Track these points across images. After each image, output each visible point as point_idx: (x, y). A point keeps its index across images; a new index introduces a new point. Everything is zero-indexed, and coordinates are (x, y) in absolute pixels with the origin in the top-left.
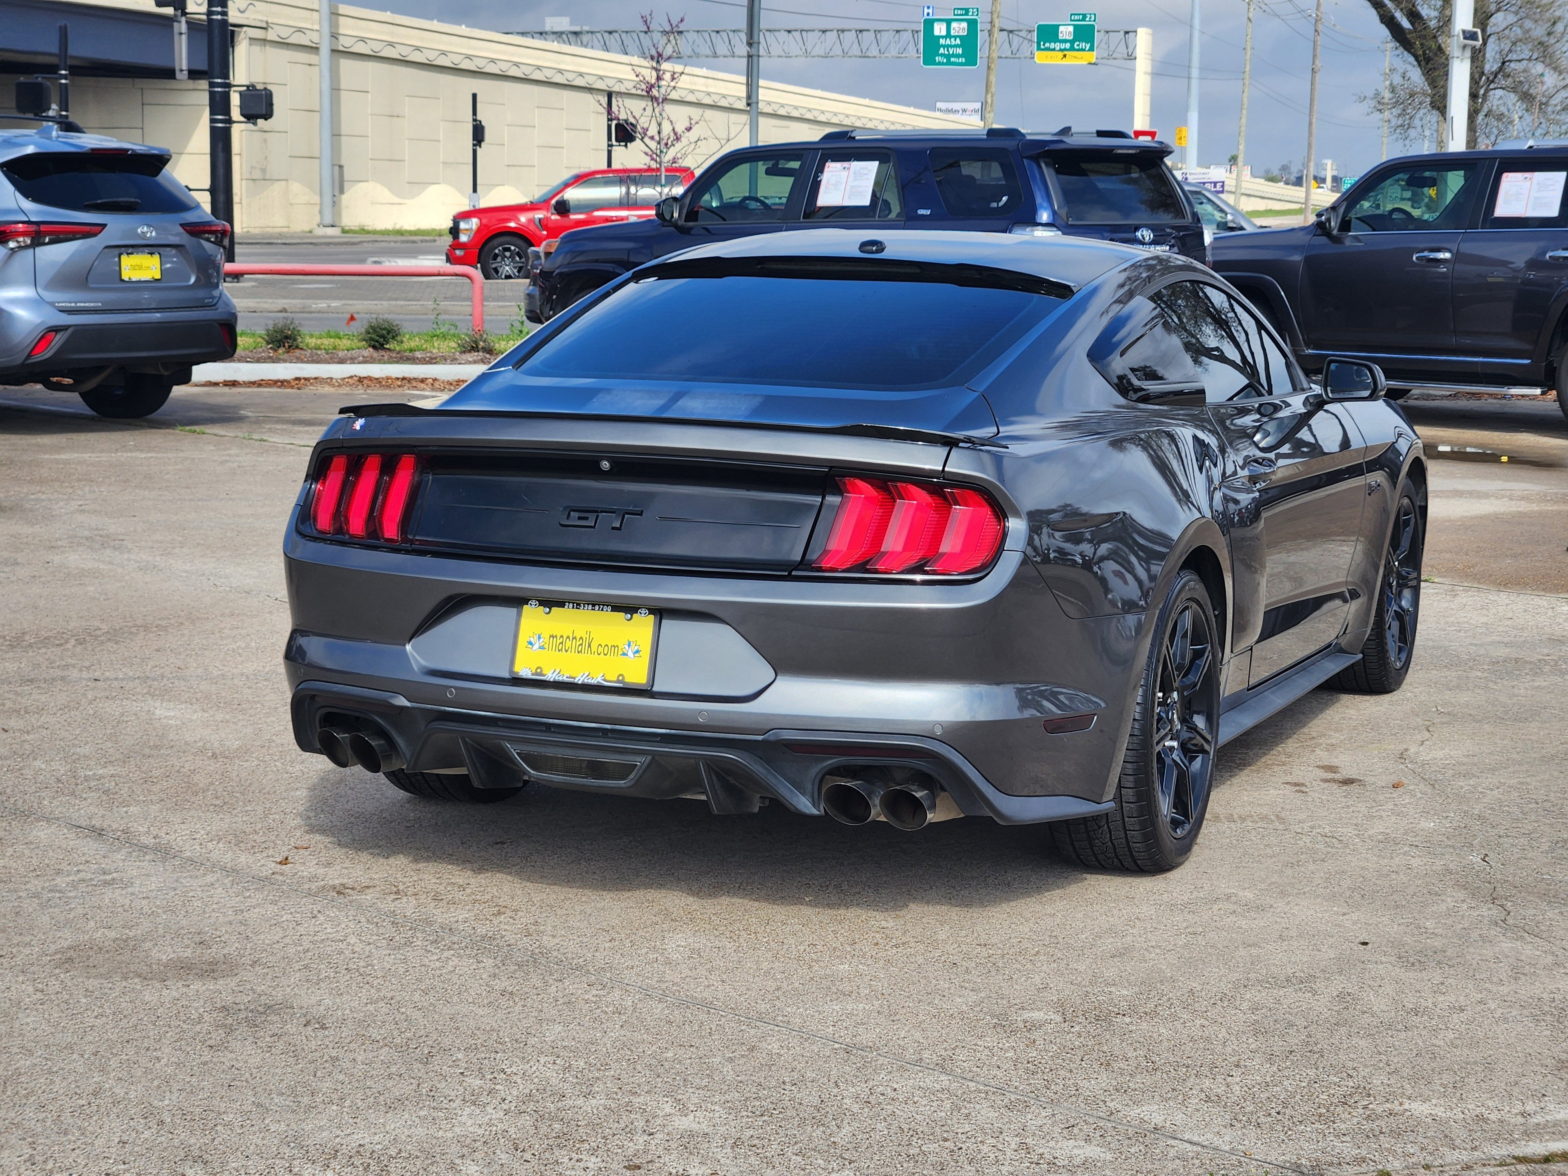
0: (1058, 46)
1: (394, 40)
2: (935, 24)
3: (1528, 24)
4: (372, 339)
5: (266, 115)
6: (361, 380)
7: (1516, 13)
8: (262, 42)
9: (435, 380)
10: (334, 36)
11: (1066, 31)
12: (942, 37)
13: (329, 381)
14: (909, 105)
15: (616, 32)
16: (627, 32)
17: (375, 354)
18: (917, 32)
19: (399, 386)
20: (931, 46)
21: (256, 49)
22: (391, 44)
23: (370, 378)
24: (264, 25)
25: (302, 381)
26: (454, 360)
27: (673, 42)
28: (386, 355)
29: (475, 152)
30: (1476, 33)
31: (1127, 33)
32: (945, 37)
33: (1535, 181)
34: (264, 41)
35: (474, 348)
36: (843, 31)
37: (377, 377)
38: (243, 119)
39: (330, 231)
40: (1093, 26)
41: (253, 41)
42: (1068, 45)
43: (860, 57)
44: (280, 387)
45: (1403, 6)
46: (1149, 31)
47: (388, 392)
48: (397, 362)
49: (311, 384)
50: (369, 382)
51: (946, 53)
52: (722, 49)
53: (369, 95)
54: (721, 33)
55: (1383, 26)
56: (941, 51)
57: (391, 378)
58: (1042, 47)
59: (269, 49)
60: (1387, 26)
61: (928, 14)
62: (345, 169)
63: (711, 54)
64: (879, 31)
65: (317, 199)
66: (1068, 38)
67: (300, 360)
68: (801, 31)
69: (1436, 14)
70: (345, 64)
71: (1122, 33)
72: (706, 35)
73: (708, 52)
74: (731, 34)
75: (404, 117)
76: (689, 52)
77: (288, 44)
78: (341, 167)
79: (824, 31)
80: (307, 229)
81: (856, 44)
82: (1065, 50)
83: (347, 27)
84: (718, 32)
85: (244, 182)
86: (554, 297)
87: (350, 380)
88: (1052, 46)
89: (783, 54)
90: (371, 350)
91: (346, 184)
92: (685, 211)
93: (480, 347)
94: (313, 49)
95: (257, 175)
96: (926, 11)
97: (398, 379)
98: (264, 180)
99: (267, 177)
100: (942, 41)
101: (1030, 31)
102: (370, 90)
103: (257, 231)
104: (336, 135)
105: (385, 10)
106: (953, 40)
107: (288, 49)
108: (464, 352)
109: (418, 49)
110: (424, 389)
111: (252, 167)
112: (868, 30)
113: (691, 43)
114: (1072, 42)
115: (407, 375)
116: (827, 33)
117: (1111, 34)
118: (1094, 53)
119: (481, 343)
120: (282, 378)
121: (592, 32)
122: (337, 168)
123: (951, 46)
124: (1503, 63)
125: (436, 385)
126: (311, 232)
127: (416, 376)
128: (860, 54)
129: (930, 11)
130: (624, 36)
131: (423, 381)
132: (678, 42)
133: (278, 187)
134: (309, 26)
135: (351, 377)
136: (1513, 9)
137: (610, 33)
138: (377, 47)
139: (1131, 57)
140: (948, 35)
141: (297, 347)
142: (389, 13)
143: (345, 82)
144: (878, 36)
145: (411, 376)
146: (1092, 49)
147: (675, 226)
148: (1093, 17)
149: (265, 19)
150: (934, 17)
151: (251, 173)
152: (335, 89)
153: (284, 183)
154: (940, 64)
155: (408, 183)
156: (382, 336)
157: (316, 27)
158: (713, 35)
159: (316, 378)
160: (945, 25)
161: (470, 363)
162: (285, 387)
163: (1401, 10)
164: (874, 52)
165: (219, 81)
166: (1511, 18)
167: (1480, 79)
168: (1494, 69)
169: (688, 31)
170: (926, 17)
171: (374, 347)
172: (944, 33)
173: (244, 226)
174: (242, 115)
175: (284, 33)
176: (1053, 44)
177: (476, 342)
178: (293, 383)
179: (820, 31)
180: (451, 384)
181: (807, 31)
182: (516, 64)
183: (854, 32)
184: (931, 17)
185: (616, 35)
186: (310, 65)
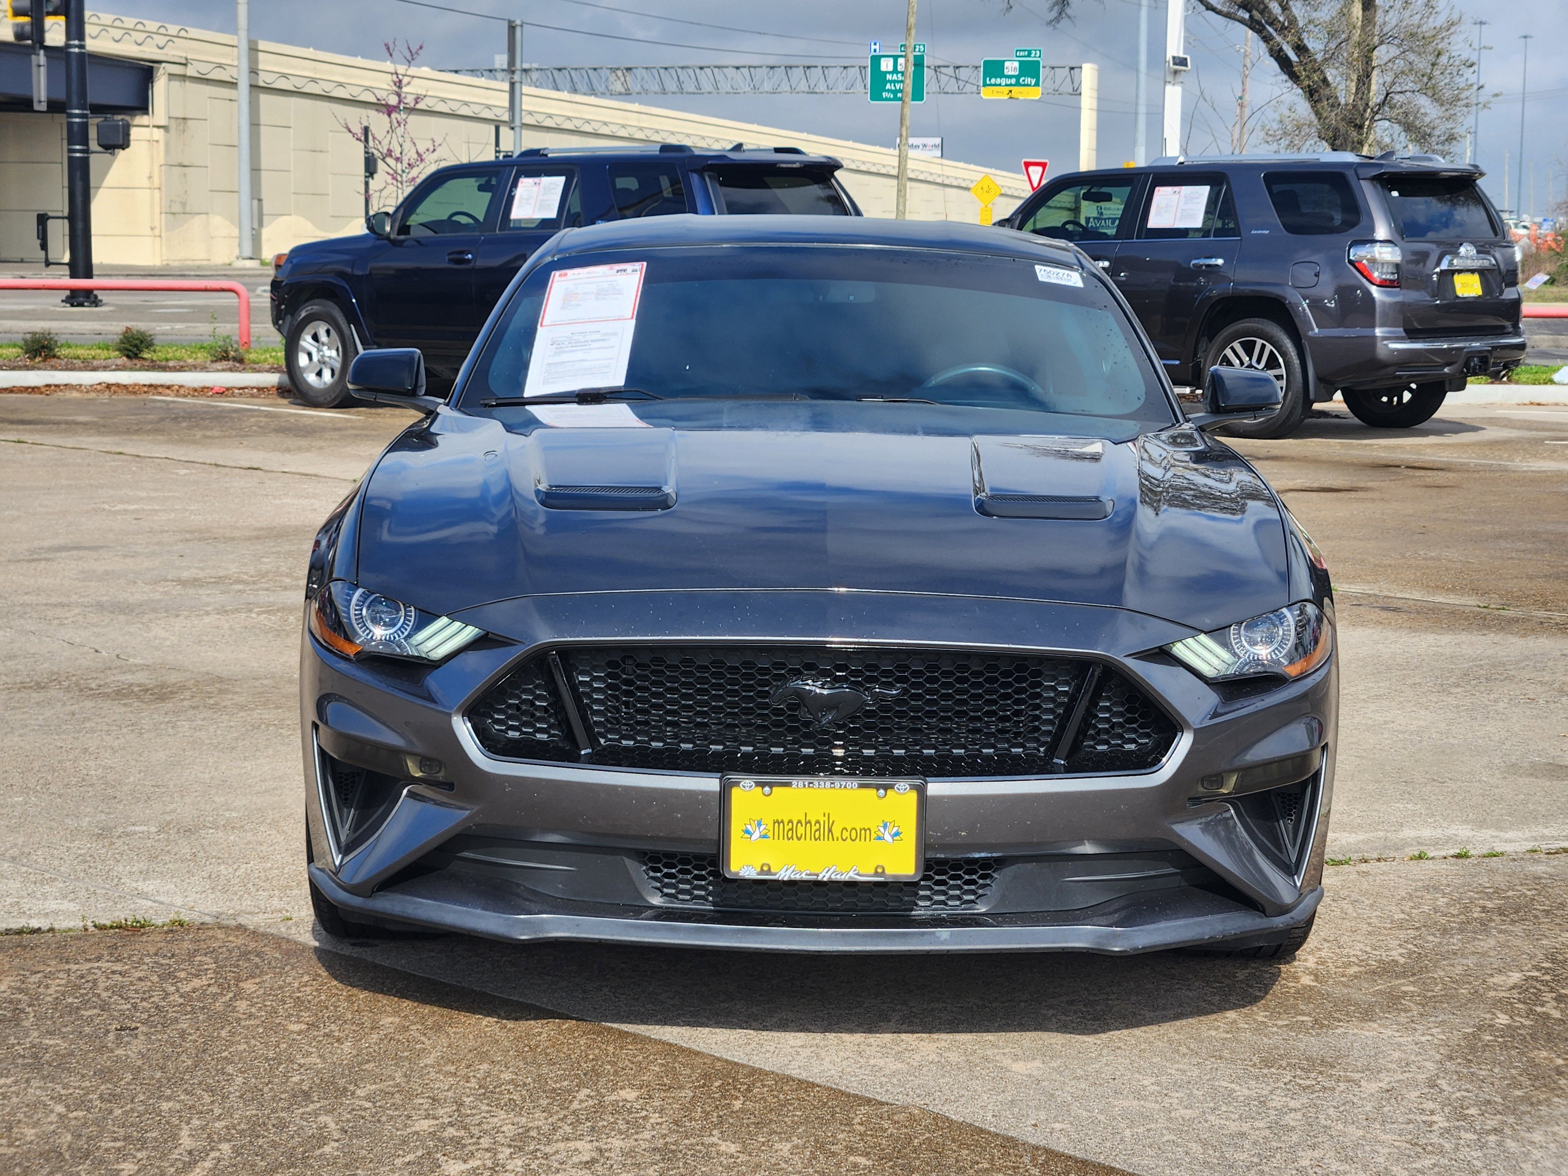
0: (1003, 81)
1: (318, 76)
2: (882, 60)
3: (1411, 57)
4: (126, 349)
5: (123, 145)
6: (109, 386)
7: (1399, 46)
8: (182, 78)
9: (181, 387)
10: (254, 71)
11: (1012, 67)
12: (889, 73)
13: (78, 388)
14: (848, 139)
15: (565, 69)
16: (576, 69)
17: (128, 363)
18: (865, 68)
19: (145, 392)
20: (879, 81)
21: (176, 84)
22: (314, 80)
23: (118, 385)
24: (184, 61)
25: (53, 388)
26: (204, 369)
27: (622, 79)
28: (139, 363)
29: (367, 184)
30: (1186, 59)
31: (1072, 68)
32: (892, 73)
33: (1182, 193)
34: (184, 77)
35: (226, 358)
36: (791, 67)
37: (125, 383)
38: (100, 149)
39: (249, 264)
40: (1038, 62)
41: (172, 77)
42: (1013, 81)
43: (808, 93)
44: (30, 393)
45: (1288, 39)
46: (1095, 66)
47: (133, 397)
48: (147, 370)
49: (61, 390)
50: (117, 389)
51: (893, 88)
52: (671, 86)
53: (292, 130)
54: (670, 70)
55: (1272, 59)
56: (888, 86)
57: (138, 385)
58: (988, 82)
59: (188, 84)
60: (1276, 59)
61: (875, 51)
62: (264, 202)
63: (660, 90)
64: (827, 67)
65: (236, 232)
66: (1013, 73)
67: (54, 368)
68: (749, 67)
69: (1322, 47)
70: (265, 99)
71: (1067, 69)
72: (655, 72)
73: (656, 88)
74: (679, 71)
75: (327, 152)
76: (638, 88)
77: (208, 80)
78: (260, 200)
79: (772, 68)
80: (227, 261)
81: (804, 81)
82: (1011, 85)
83: (265, 62)
84: (666, 69)
85: (163, 215)
86: (283, 307)
87: (98, 387)
88: (998, 81)
89: (731, 91)
90: (125, 358)
91: (265, 218)
92: (397, 225)
93: (230, 356)
94: (233, 85)
95: (177, 208)
96: (873, 47)
97: (145, 385)
98: (184, 213)
99: (188, 210)
100: (889, 77)
101: (977, 67)
102: (292, 125)
103: (176, 264)
104: (255, 170)
105: (308, 47)
106: (900, 75)
107: (208, 85)
108: (216, 361)
109: (341, 85)
110: (168, 395)
111: (171, 201)
112: (816, 67)
113: (639, 79)
114: (1017, 77)
115: (154, 382)
116: (776, 69)
117: (1057, 70)
118: (1040, 88)
119: (232, 353)
120: (33, 384)
121: (541, 70)
122: (255, 202)
123: (898, 82)
124: (1388, 94)
125: (182, 391)
126: (230, 265)
127: (163, 383)
128: (808, 90)
129: (877, 47)
130: (573, 73)
131: (169, 387)
132: (627, 79)
133: (198, 220)
134: (229, 62)
135: (100, 384)
136: (1396, 42)
137: (560, 70)
138: (299, 83)
139: (1077, 92)
140: (895, 71)
141: (54, 356)
142: (311, 49)
143: (265, 118)
144: (826, 72)
145: (158, 382)
146: (1037, 84)
147: (387, 238)
148: (1038, 53)
149: (184, 55)
150: (881, 54)
151: (170, 207)
152: (255, 124)
153: (204, 217)
154: (887, 99)
155: (332, 216)
156: (136, 346)
157: (235, 63)
158: (662, 71)
159: (66, 385)
160: (891, 60)
161: (218, 371)
162: (35, 393)
163: (1288, 43)
164: (822, 87)
165: (77, 111)
166: (1394, 51)
167: (1365, 111)
168: (1378, 101)
169: (637, 68)
170: (873, 53)
171: (128, 357)
172: (891, 68)
173: (164, 258)
174: (100, 145)
175: (204, 69)
176: (998, 79)
177: (226, 352)
178: (43, 390)
179: (767, 67)
180: (196, 390)
181: (755, 67)
182: (443, 100)
183: (801, 68)
184: (877, 53)
185: (566, 72)
186: (231, 100)
